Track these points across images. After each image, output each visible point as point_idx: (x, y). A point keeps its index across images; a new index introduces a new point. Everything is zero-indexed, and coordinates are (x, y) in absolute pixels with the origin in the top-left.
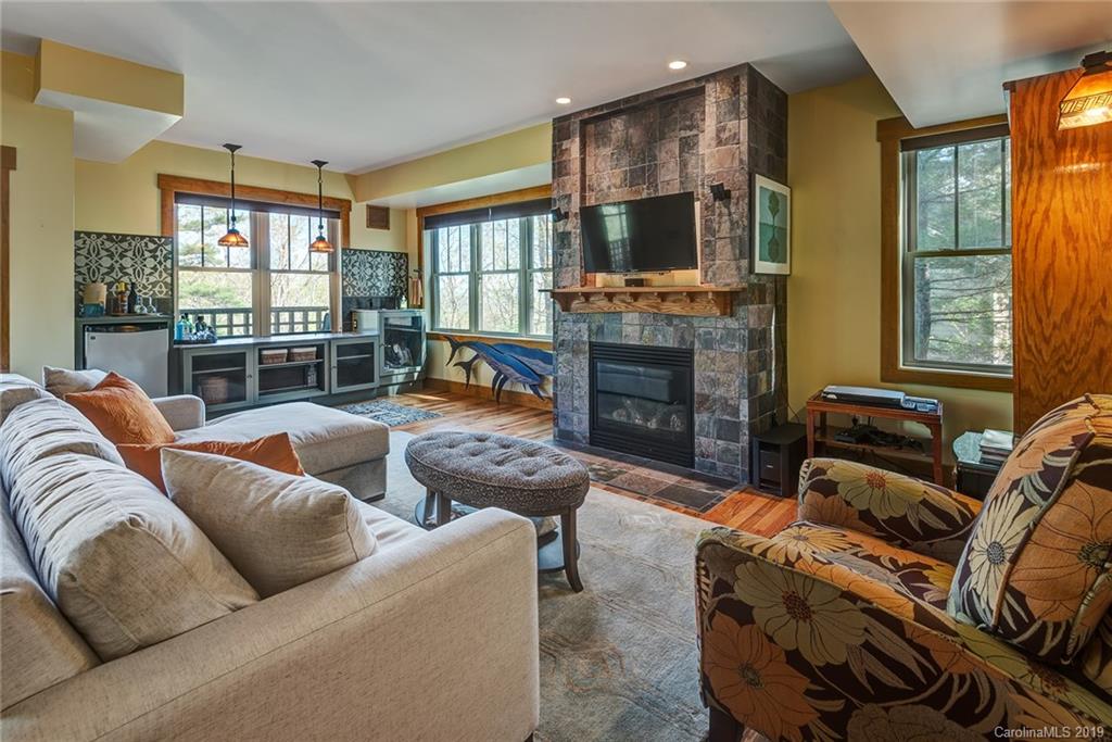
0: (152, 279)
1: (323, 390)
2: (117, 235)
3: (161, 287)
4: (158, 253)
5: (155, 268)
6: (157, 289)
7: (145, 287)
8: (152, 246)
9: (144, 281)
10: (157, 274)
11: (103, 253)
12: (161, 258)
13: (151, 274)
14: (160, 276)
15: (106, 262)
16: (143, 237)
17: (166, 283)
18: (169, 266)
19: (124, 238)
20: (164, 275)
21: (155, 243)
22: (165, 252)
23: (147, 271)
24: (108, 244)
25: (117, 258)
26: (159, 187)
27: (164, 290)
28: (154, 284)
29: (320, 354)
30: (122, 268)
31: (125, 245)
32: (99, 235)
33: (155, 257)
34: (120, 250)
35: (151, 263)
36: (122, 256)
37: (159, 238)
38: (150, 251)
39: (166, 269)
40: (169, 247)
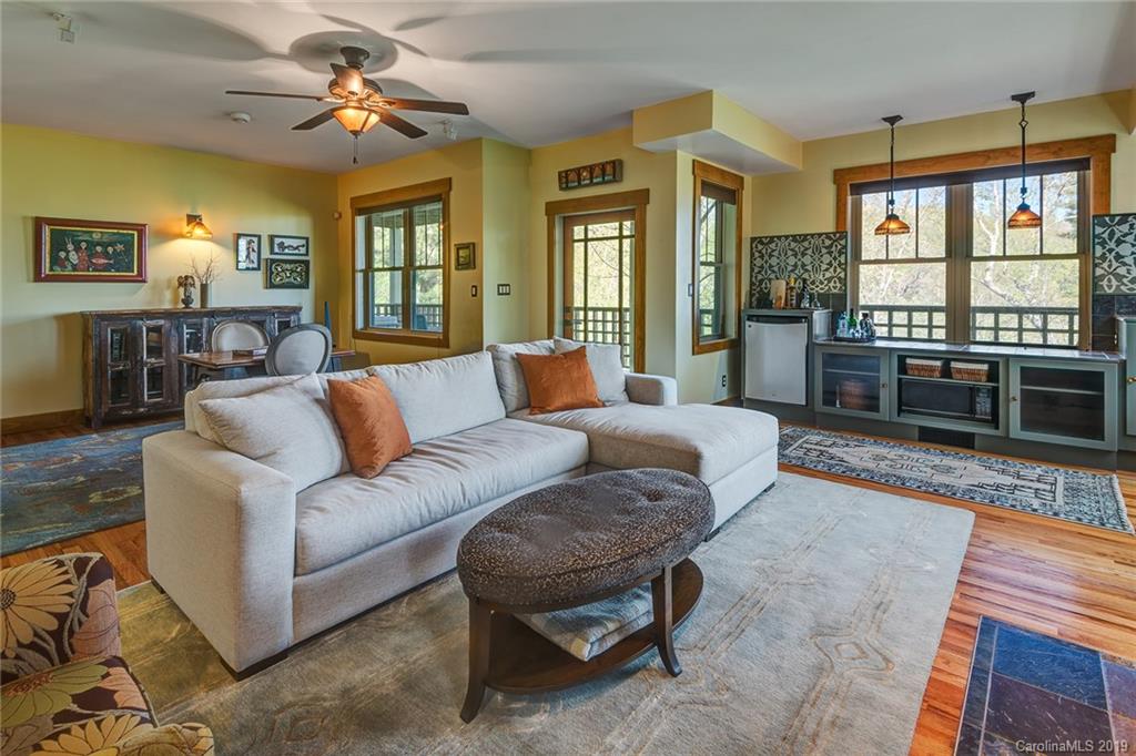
0: (828, 275)
1: (997, 428)
2: (800, 236)
3: (835, 282)
4: (834, 248)
5: (830, 264)
6: (832, 284)
7: (822, 283)
8: (828, 242)
9: (821, 277)
10: (832, 270)
11: (790, 253)
12: (836, 254)
13: (827, 270)
14: (835, 271)
15: (792, 261)
16: (820, 235)
17: (840, 278)
18: (843, 261)
19: (805, 237)
20: (839, 270)
21: (830, 239)
22: (839, 247)
23: (824, 267)
24: (793, 245)
25: (799, 257)
26: (835, 183)
27: (838, 285)
28: (829, 280)
29: (993, 375)
30: (803, 265)
31: (806, 244)
32: (787, 237)
33: (830, 253)
34: (802, 249)
35: (826, 258)
36: (803, 254)
37: (834, 234)
38: (826, 248)
39: (840, 264)
40: (843, 242)
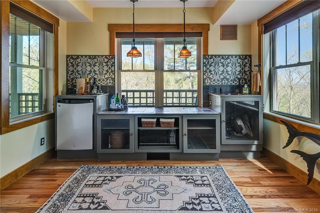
0: (106, 76)
2: (93, 56)
3: (110, 80)
4: (109, 63)
5: (107, 71)
6: (108, 81)
7: (103, 80)
8: (106, 60)
9: (103, 77)
10: (108, 74)
11: (88, 64)
12: (110, 66)
13: (106, 74)
14: (110, 74)
15: (89, 68)
16: (102, 56)
17: (112, 78)
18: (113, 70)
19: (95, 57)
20: (111, 74)
21: (107, 58)
22: (111, 63)
23: (105, 72)
24: (89, 60)
25: (92, 66)
26: (109, 31)
27: (111, 81)
28: (107, 79)
30: (95, 71)
31: (95, 60)
32: (86, 56)
33: (107, 65)
34: (94, 63)
35: (106, 68)
36: (94, 66)
37: (109, 56)
38: (105, 63)
39: (112, 71)
40: (113, 60)
